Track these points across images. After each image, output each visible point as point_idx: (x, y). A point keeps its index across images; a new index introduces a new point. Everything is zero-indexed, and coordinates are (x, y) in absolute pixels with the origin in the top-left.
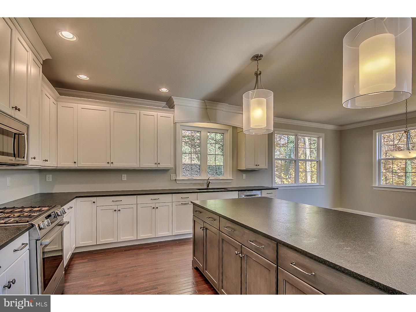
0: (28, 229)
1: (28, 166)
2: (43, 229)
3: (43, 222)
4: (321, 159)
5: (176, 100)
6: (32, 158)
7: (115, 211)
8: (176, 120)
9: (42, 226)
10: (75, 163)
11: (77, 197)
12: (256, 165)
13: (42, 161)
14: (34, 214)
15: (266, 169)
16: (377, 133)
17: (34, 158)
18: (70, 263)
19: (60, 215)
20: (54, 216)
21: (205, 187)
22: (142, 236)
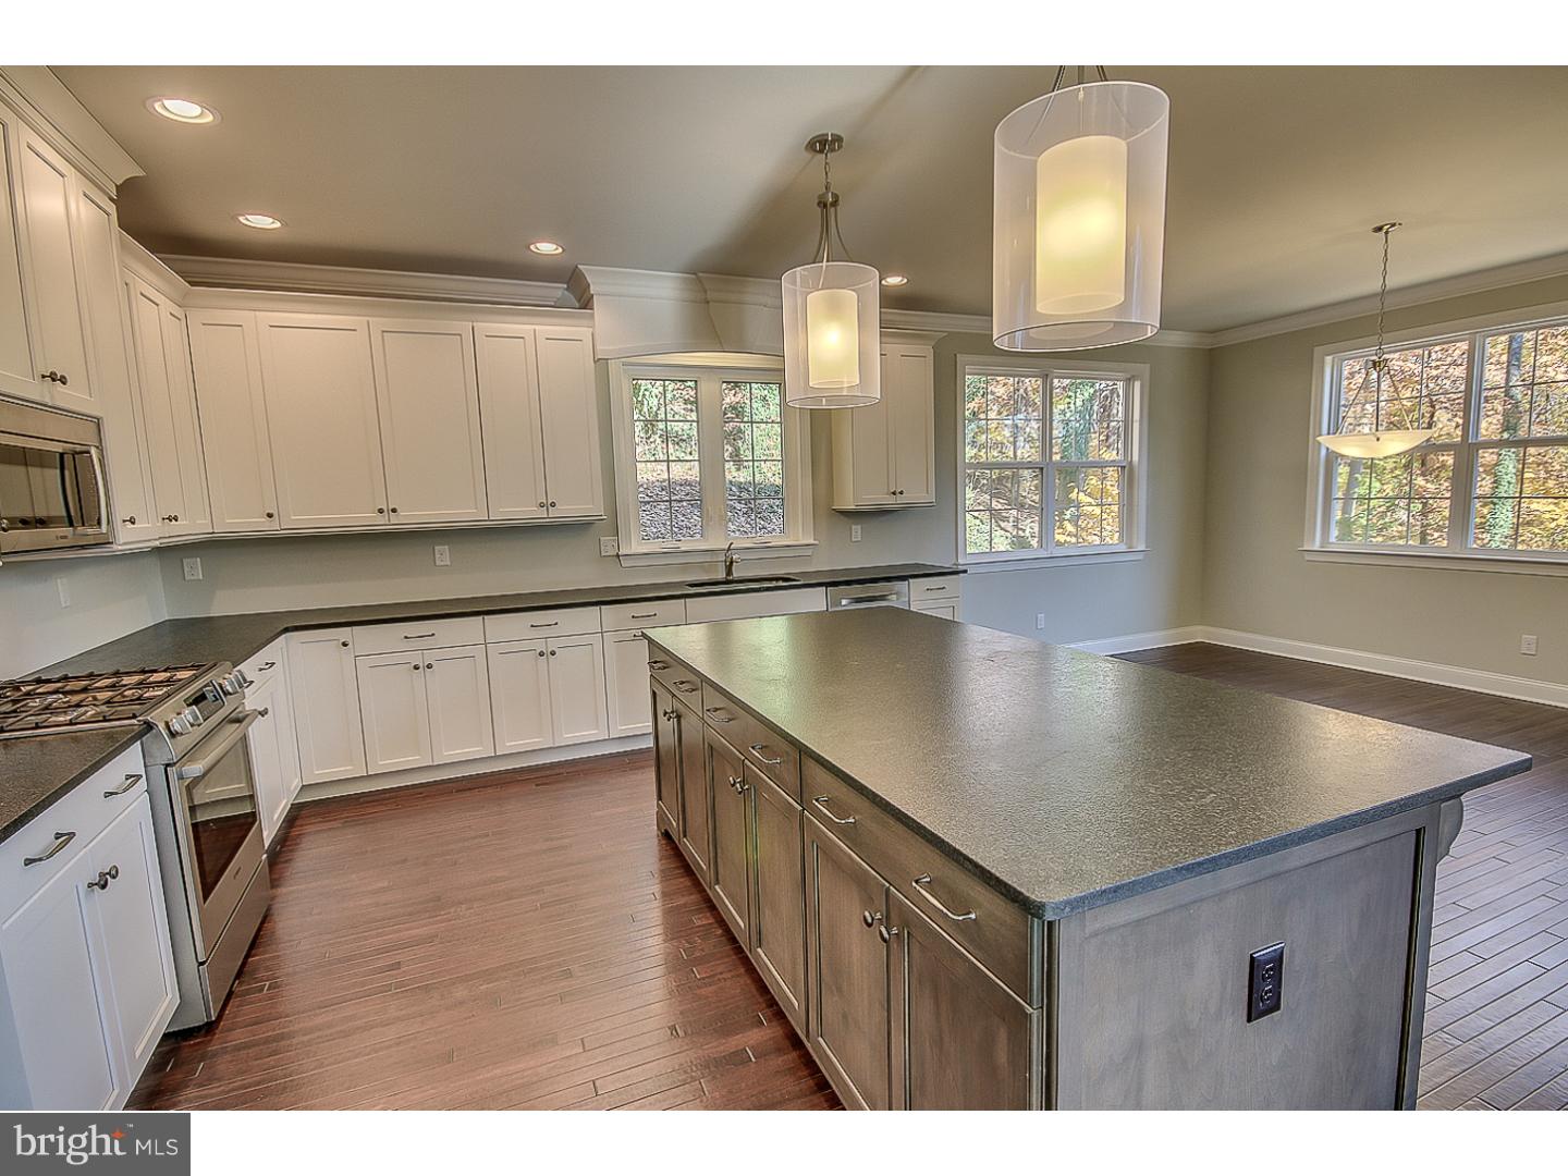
0: (139, 736)
1: (115, 547)
2: (182, 734)
3: (179, 714)
4: (1136, 458)
5: (598, 280)
6: (124, 521)
7: (416, 668)
8: (604, 349)
9: (176, 727)
10: (270, 515)
11: (287, 630)
12: (894, 493)
13: (160, 520)
14: (152, 694)
15: (930, 506)
16: (1329, 359)
17: (132, 521)
18: (289, 832)
19: (230, 690)
20: (214, 696)
21: (721, 575)
22: (509, 745)
